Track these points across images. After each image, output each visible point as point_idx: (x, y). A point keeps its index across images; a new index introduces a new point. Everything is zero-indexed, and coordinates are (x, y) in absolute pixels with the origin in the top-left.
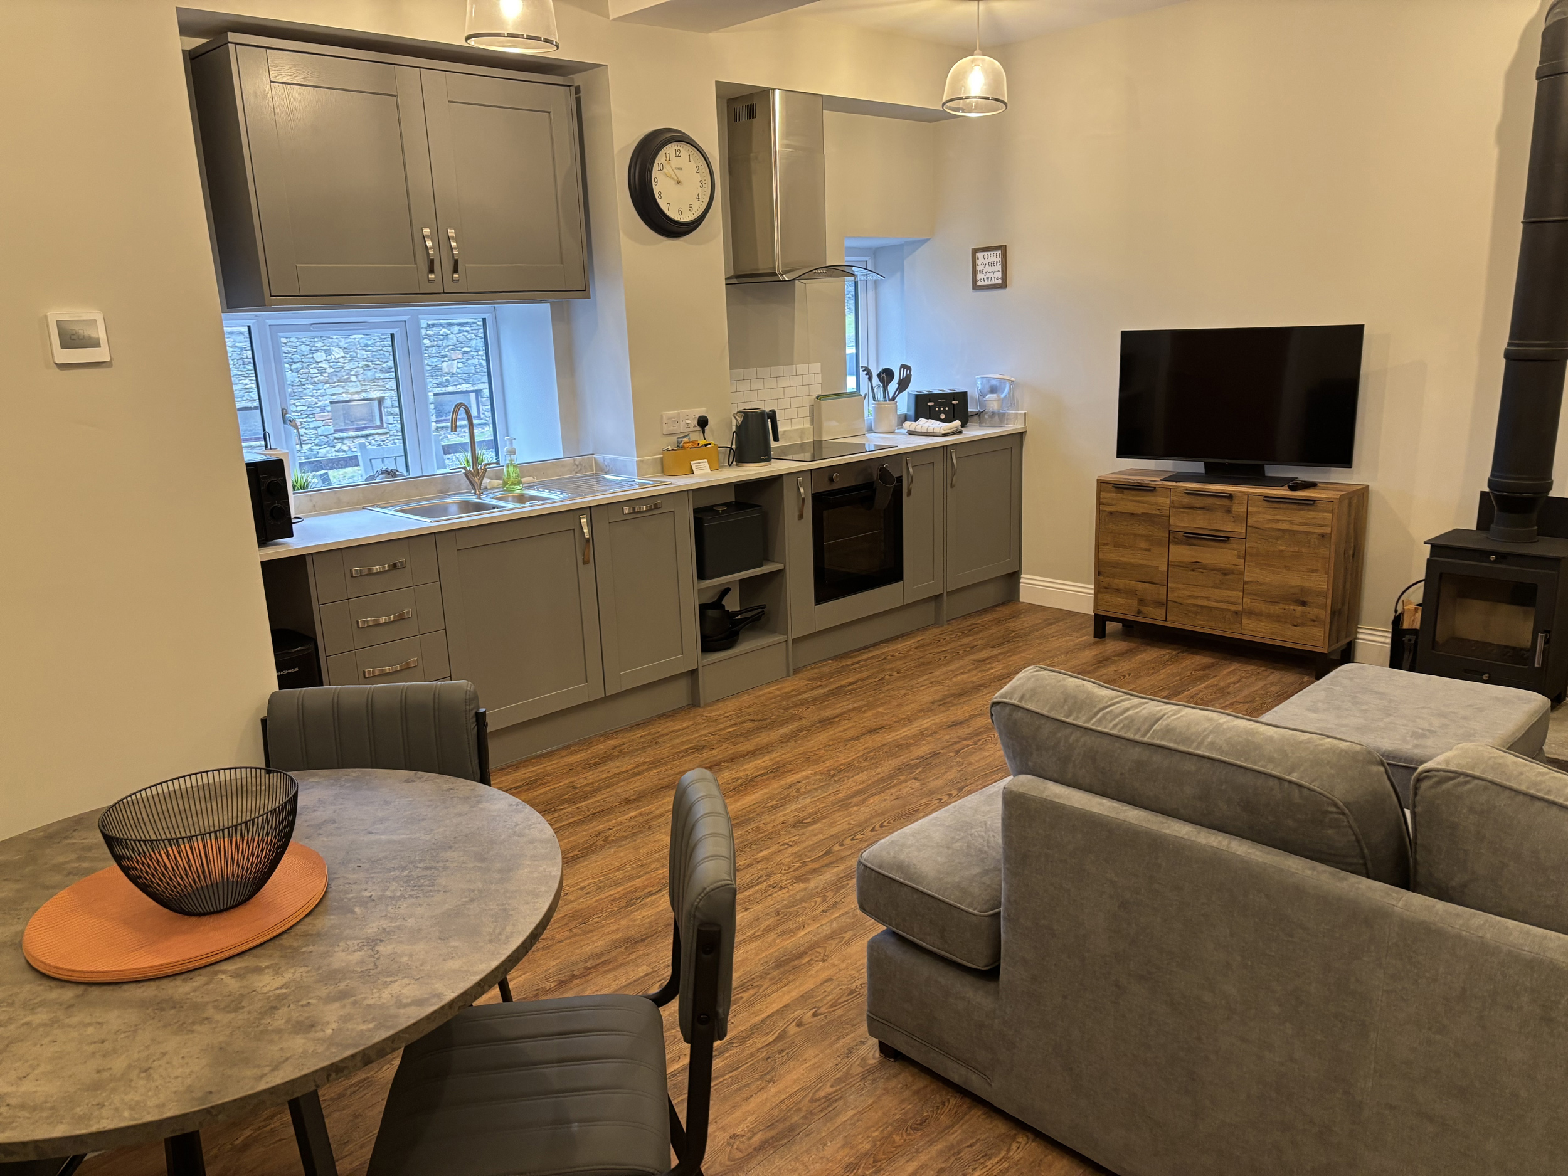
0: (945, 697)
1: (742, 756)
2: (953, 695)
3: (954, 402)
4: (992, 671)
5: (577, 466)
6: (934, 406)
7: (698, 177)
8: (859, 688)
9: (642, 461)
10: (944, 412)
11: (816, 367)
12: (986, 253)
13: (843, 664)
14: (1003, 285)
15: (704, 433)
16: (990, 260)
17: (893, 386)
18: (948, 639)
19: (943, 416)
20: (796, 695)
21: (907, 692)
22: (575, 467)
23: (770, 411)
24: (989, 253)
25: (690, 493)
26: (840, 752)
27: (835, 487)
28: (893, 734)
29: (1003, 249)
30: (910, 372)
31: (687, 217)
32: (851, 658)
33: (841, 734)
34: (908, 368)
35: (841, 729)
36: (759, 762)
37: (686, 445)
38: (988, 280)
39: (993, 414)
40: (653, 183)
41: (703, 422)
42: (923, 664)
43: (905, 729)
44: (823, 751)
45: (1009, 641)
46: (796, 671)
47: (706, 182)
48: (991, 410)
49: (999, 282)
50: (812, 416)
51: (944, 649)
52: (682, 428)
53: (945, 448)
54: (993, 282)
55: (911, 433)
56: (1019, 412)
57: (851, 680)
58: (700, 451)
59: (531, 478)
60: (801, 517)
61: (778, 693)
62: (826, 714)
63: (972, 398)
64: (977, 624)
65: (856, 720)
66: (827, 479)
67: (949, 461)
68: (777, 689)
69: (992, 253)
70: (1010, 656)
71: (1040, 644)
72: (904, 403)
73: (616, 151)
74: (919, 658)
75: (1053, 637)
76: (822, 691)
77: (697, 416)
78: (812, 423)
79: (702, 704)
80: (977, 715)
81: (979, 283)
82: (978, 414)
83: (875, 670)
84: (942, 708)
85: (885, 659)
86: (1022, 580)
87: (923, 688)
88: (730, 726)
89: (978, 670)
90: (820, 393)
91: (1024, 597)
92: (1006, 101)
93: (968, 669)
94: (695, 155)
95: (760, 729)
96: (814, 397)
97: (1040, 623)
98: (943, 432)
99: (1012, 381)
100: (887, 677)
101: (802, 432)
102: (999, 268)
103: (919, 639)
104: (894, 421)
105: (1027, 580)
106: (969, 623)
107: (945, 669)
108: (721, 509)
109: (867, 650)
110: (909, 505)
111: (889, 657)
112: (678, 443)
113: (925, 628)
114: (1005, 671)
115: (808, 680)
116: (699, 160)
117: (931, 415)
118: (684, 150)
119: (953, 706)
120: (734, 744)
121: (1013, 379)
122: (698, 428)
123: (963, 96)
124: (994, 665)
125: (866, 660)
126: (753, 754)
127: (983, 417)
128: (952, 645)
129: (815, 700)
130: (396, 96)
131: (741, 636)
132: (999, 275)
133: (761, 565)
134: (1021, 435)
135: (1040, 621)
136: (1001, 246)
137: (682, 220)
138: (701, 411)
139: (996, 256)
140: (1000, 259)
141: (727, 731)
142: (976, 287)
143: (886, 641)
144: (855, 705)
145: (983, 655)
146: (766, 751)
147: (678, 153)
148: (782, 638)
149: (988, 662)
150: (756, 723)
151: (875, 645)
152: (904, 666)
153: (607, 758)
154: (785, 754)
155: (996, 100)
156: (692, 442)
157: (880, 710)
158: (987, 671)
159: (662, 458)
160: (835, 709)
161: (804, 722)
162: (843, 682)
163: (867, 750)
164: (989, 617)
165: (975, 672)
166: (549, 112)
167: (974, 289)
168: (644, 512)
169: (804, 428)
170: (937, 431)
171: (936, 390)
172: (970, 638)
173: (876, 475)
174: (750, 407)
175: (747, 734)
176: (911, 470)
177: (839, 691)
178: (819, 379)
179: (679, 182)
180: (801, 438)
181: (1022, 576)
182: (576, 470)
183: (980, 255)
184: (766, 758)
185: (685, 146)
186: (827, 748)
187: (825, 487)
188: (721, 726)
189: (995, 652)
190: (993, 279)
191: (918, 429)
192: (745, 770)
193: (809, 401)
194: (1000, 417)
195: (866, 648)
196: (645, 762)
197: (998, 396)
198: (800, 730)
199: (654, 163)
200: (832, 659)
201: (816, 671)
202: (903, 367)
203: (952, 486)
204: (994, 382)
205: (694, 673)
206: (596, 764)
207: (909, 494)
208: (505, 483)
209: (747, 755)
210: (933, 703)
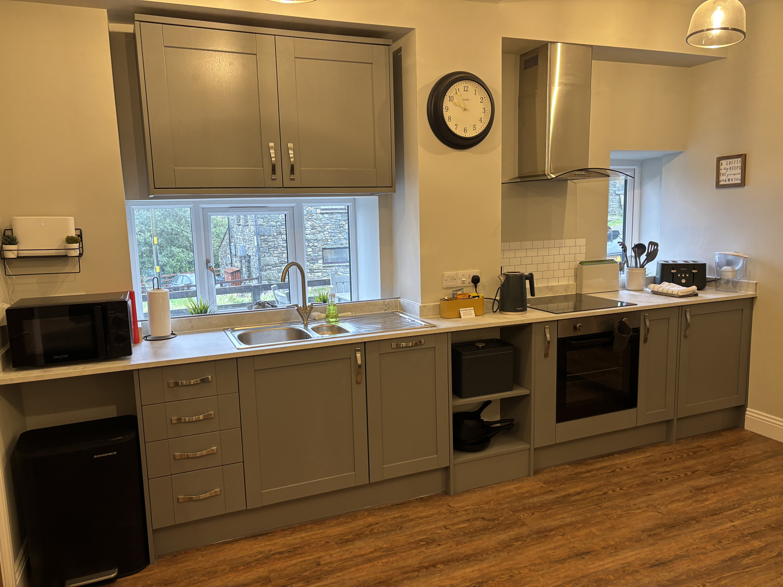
0: (658, 526)
1: (458, 560)
2: (664, 525)
3: (693, 271)
4: (707, 503)
5: (386, 305)
6: (677, 273)
7: (482, 106)
8: (583, 500)
9: (425, 306)
10: (685, 278)
11: (582, 242)
12: (728, 161)
13: (578, 470)
14: (743, 184)
15: (476, 288)
16: (731, 166)
17: (643, 257)
18: (673, 458)
19: (683, 281)
20: (528, 498)
21: (623, 513)
22: (384, 306)
23: (529, 274)
24: (731, 160)
25: (450, 335)
26: (542, 576)
27: (579, 333)
28: (597, 563)
29: (743, 157)
30: (657, 247)
31: (471, 134)
32: (587, 465)
33: (550, 552)
34: (656, 244)
35: (552, 545)
36: (468, 570)
37: (458, 297)
38: (729, 180)
39: (728, 282)
40: (444, 110)
41: (476, 280)
42: (645, 483)
43: (610, 560)
44: (527, 571)
45: (728, 471)
46: (536, 472)
47: (487, 109)
48: (726, 277)
49: (739, 182)
50: (576, 276)
51: (668, 469)
52: (459, 284)
53: (680, 308)
54: (733, 182)
55: (655, 293)
56: (751, 281)
57: (578, 489)
58: (469, 300)
59: (350, 313)
60: (546, 355)
61: (515, 492)
62: (545, 525)
63: (711, 268)
64: (701, 447)
65: (569, 537)
66: (572, 328)
67: (683, 318)
68: (516, 488)
69: (734, 160)
70: (726, 488)
71: (757, 478)
72: (652, 269)
73: (418, 89)
74: (643, 476)
75: (771, 472)
76: (551, 497)
77: (472, 276)
78: (576, 280)
79: (452, 492)
80: (682, 557)
81: (722, 183)
82: (715, 280)
83: (602, 482)
84: (651, 540)
85: (614, 471)
86: (747, 413)
87: (639, 511)
88: (464, 522)
89: (694, 499)
90: (583, 259)
91: (748, 426)
92: (745, 31)
93: (685, 496)
94: (480, 90)
95: (485, 529)
96: (579, 262)
97: (760, 455)
98: (681, 294)
99: (746, 258)
100: (610, 492)
101: (567, 287)
102: (739, 171)
103: (648, 455)
104: (642, 281)
105: (751, 413)
106: (696, 444)
107: (664, 492)
108: (480, 345)
109: (602, 459)
110: (643, 349)
111: (618, 470)
112: (453, 294)
113: (655, 445)
114: (719, 505)
115: (544, 483)
116: (483, 93)
117: (674, 279)
118: (471, 86)
119: (661, 539)
120: (458, 543)
121: (746, 256)
122: (472, 284)
123: (705, 28)
124: (709, 496)
125: (598, 470)
126: (467, 559)
127: (720, 283)
128: (676, 466)
129: (542, 505)
130: (256, 54)
131: (492, 440)
132: (739, 177)
133: (511, 389)
134: (752, 300)
135: (760, 452)
136: (742, 155)
137: (467, 136)
138: (475, 272)
139: (738, 162)
140: (740, 165)
141: (459, 526)
142: (718, 186)
143: (621, 452)
144: (574, 519)
145: (702, 482)
146: (480, 558)
147: (466, 89)
148: (526, 446)
149: (704, 491)
150: (486, 522)
151: (610, 455)
152: (628, 482)
153: (359, 536)
154: (493, 566)
155: (735, 30)
156: (464, 294)
157: (594, 529)
158: (702, 501)
159: (440, 305)
160: (556, 520)
161: (524, 530)
162: (572, 491)
163: (568, 579)
164: (715, 441)
165: (690, 501)
166: (372, 64)
167: (717, 187)
168: (410, 347)
169: (568, 285)
170: (675, 293)
171: (680, 260)
172: (693, 462)
173: (616, 324)
174: (513, 271)
175: (472, 534)
176: (648, 323)
177: (564, 500)
178: (583, 250)
179: (465, 110)
180: (566, 291)
181: (747, 409)
182: (385, 309)
183: (724, 162)
184: (476, 567)
185: (472, 84)
186: (532, 567)
187: (570, 333)
188: (456, 520)
189: (714, 480)
190: (734, 180)
191: (660, 290)
192: (453, 578)
193: (574, 265)
194: (734, 285)
195: (602, 456)
196: (382, 548)
197: (732, 268)
198: (517, 539)
199: (445, 95)
200: (570, 464)
201: (554, 474)
202: (651, 243)
203: (685, 337)
204: (730, 258)
205: (447, 468)
206: (347, 541)
207: (646, 341)
208: (327, 317)
209: (462, 560)
210: (643, 531)
